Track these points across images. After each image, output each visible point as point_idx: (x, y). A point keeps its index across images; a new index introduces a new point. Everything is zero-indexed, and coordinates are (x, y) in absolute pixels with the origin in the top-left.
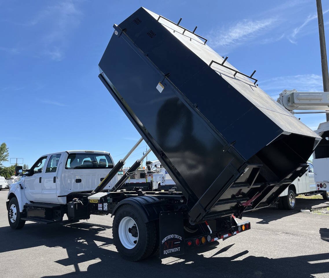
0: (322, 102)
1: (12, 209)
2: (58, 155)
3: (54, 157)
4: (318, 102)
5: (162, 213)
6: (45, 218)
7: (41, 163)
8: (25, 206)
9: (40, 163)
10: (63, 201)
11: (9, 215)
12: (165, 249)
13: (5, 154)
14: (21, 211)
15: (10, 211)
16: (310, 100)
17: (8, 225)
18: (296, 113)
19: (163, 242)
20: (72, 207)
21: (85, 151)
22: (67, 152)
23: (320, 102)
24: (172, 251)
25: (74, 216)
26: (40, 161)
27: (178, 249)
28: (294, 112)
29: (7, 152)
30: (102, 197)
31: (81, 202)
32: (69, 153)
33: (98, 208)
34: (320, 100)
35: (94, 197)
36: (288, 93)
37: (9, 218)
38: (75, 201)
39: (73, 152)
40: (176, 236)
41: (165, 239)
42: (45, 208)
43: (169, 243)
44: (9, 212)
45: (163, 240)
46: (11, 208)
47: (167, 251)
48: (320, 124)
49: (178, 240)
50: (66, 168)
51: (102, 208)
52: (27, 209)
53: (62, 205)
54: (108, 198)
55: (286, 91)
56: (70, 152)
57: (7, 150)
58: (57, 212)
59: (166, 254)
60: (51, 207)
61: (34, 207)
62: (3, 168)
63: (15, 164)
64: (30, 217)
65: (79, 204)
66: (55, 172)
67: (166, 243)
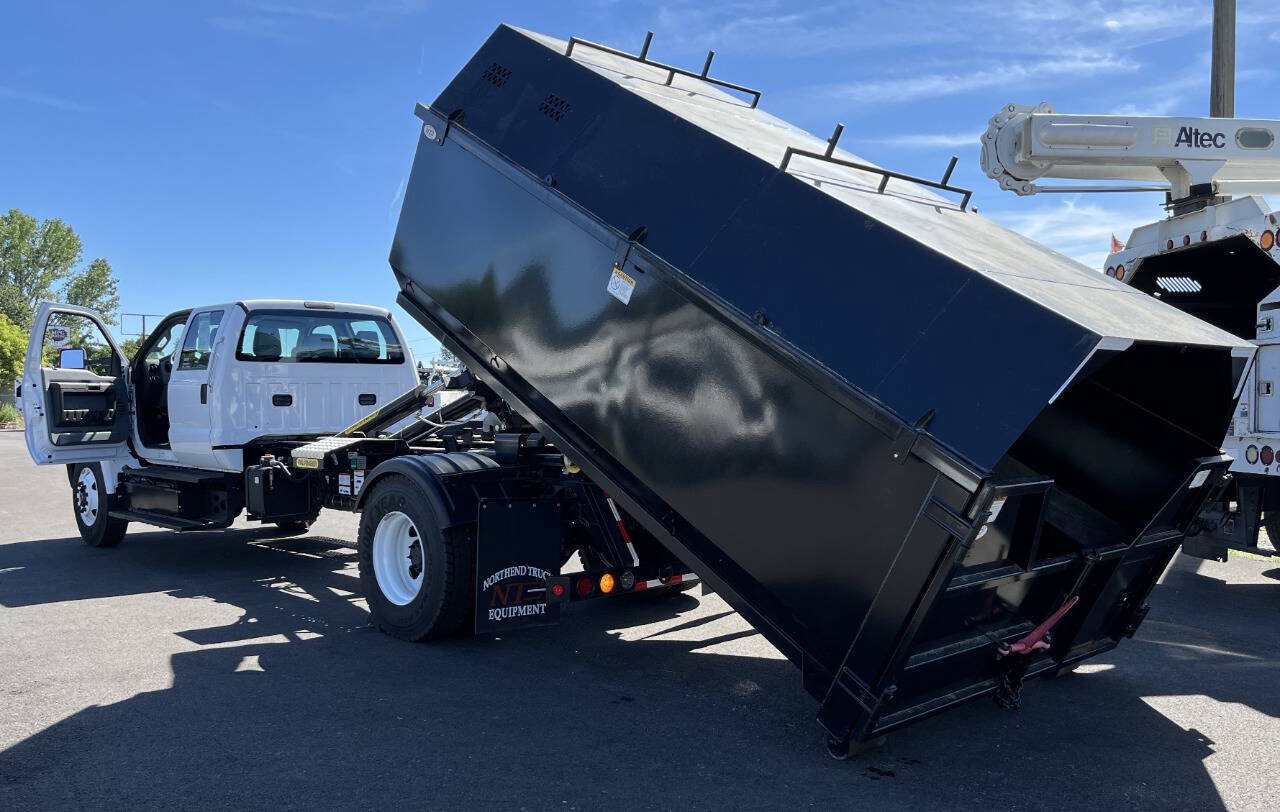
0: (1132, 152)
1: (82, 483)
2: (216, 315)
3: (202, 319)
4: (1117, 151)
5: (485, 502)
6: (180, 514)
7: (169, 338)
8: (121, 477)
9: (165, 340)
10: (232, 463)
11: (76, 500)
12: (493, 604)
13: (105, 298)
14: (110, 490)
15: (79, 488)
16: (1088, 143)
17: (75, 533)
18: (1043, 191)
19: (486, 584)
20: (257, 480)
21: (302, 301)
22: (241, 305)
23: (1125, 154)
24: (516, 613)
25: (263, 509)
26: (164, 329)
27: (541, 608)
28: (1033, 186)
29: (112, 294)
30: (332, 452)
31: (285, 467)
32: (250, 310)
33: (340, 488)
34: (1127, 144)
35: (313, 450)
36: (1021, 116)
37: (78, 511)
38: (267, 463)
39: (263, 304)
40: (535, 572)
41: (496, 577)
42: (179, 482)
43: (508, 589)
44: (75, 492)
45: (489, 580)
46: (80, 481)
47: (501, 611)
48: (1136, 231)
49: (537, 582)
50: (240, 356)
51: (349, 489)
52: (130, 486)
53: (228, 474)
54: (353, 455)
55: (1011, 108)
56: (251, 305)
57: (113, 285)
58: (217, 498)
59: (498, 619)
60: (194, 479)
61: (146, 477)
62: (98, 348)
63: (139, 338)
64: (139, 509)
65: (279, 473)
66: (206, 369)
67: (497, 587)
